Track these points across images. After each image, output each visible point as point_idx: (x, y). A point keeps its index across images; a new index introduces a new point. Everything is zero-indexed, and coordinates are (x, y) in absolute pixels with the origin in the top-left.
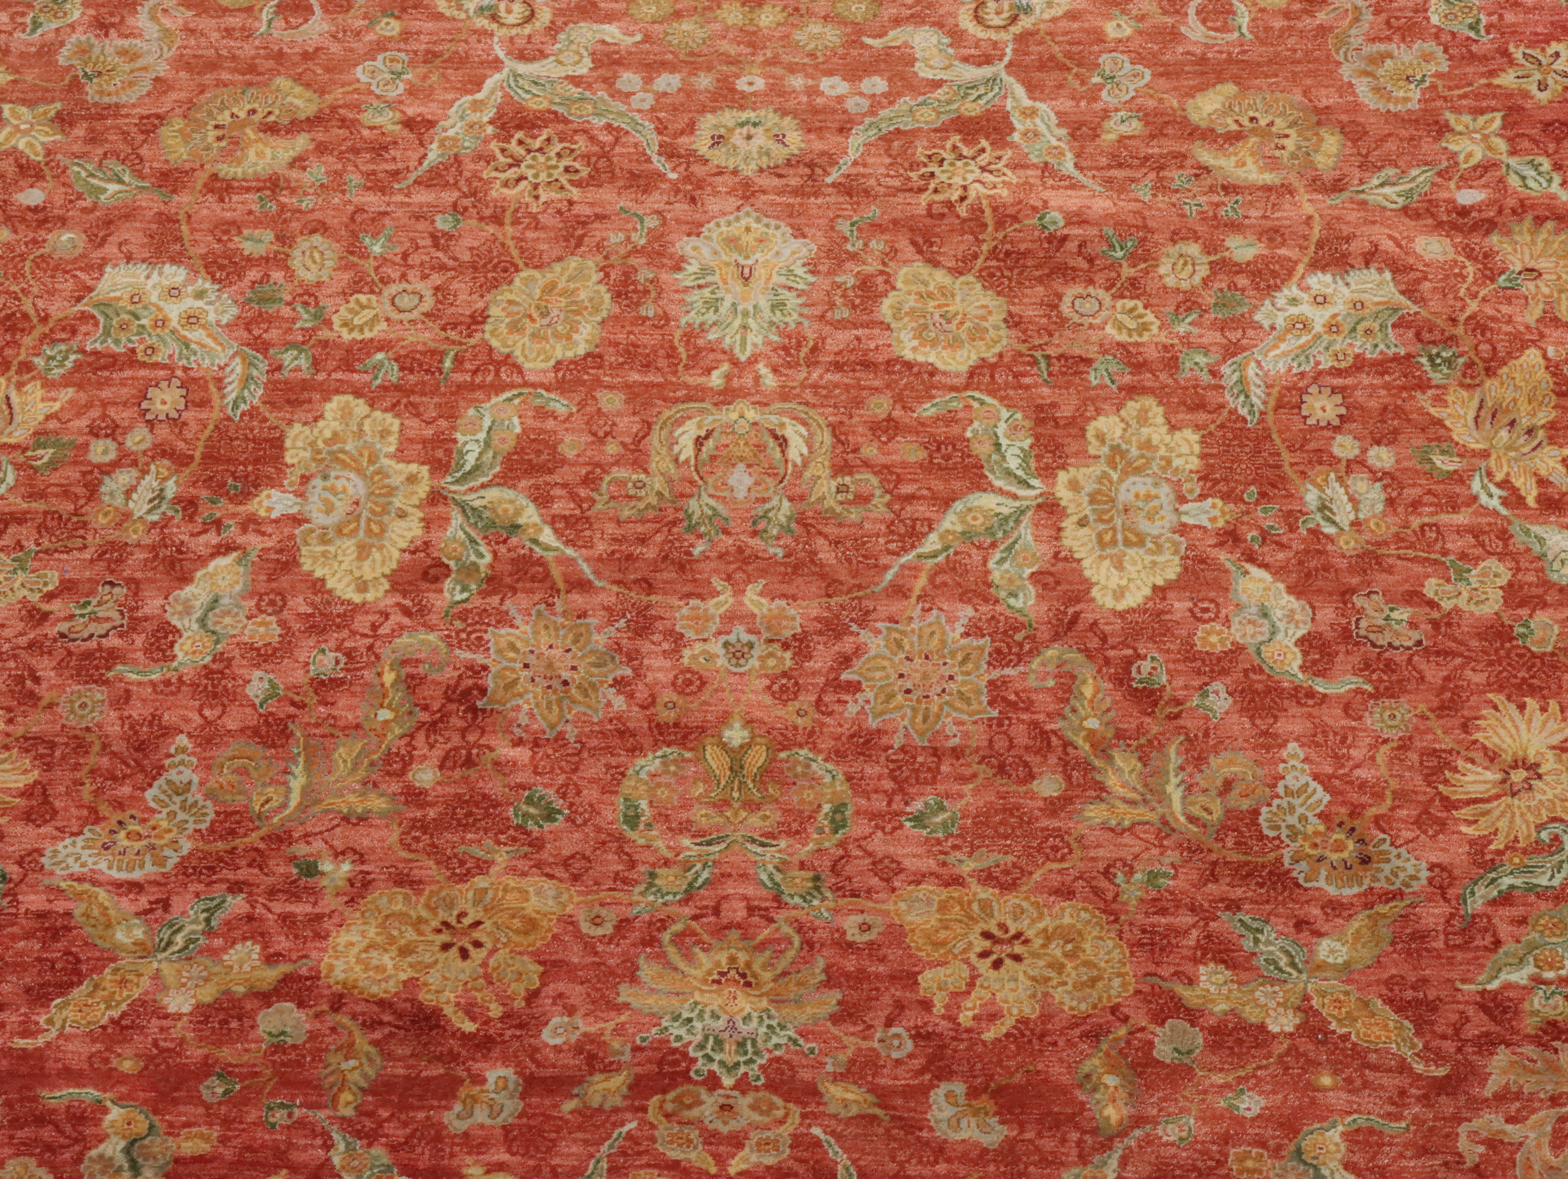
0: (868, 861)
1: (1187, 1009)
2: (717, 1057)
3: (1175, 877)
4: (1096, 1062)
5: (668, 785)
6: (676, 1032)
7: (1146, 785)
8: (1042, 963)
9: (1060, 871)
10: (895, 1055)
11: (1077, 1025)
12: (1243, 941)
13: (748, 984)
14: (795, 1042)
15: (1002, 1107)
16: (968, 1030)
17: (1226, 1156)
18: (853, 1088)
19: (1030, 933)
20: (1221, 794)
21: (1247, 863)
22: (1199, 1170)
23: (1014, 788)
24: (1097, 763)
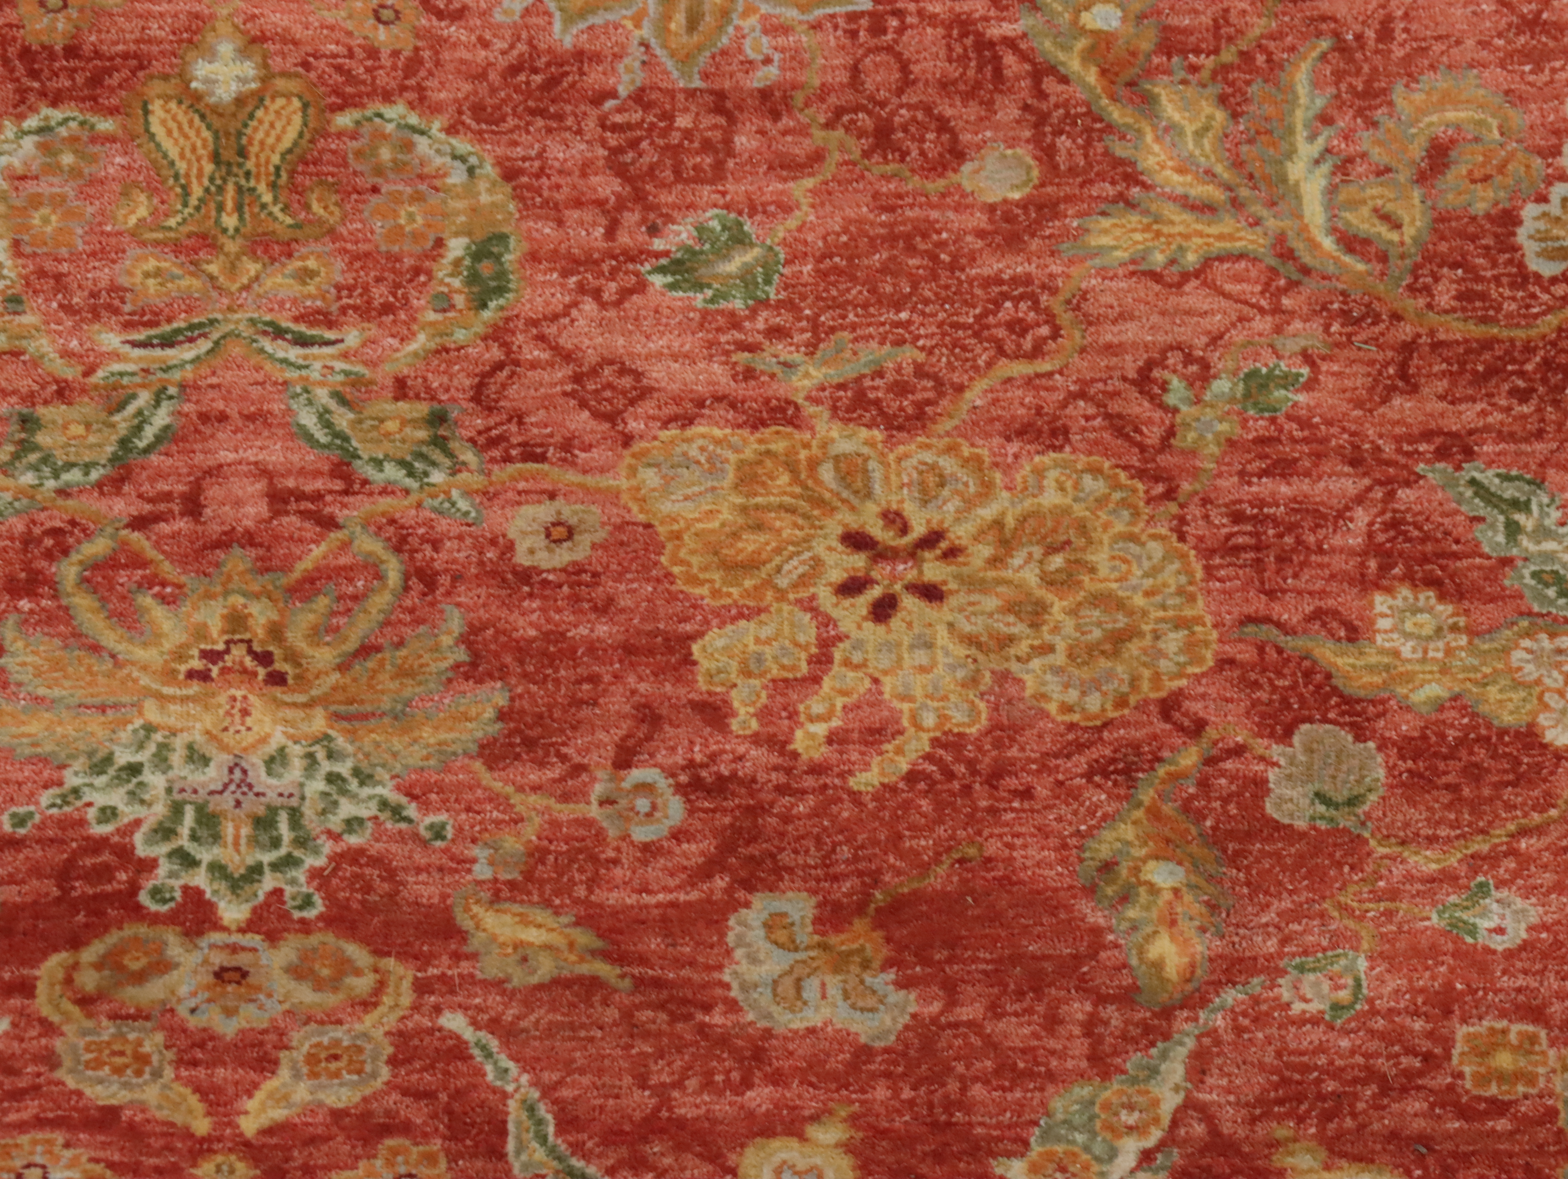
0: (562, 372)
1: (1347, 700)
2: (205, 855)
3: (1310, 386)
4: (1127, 831)
5: (56, 202)
6: (101, 799)
7: (1238, 164)
8: (991, 603)
9: (1029, 382)
10: (642, 834)
11: (1080, 747)
12: (1481, 533)
13: (277, 679)
14: (397, 812)
15: (900, 947)
16: (817, 769)
17: (1448, 1043)
18: (541, 915)
19: (961, 533)
20: (1422, 178)
21: (1487, 344)
22: (1383, 1081)
23: (915, 183)
24: (1116, 114)
